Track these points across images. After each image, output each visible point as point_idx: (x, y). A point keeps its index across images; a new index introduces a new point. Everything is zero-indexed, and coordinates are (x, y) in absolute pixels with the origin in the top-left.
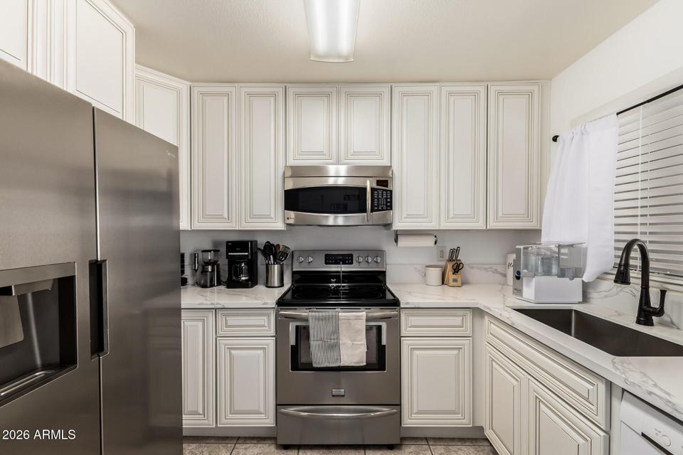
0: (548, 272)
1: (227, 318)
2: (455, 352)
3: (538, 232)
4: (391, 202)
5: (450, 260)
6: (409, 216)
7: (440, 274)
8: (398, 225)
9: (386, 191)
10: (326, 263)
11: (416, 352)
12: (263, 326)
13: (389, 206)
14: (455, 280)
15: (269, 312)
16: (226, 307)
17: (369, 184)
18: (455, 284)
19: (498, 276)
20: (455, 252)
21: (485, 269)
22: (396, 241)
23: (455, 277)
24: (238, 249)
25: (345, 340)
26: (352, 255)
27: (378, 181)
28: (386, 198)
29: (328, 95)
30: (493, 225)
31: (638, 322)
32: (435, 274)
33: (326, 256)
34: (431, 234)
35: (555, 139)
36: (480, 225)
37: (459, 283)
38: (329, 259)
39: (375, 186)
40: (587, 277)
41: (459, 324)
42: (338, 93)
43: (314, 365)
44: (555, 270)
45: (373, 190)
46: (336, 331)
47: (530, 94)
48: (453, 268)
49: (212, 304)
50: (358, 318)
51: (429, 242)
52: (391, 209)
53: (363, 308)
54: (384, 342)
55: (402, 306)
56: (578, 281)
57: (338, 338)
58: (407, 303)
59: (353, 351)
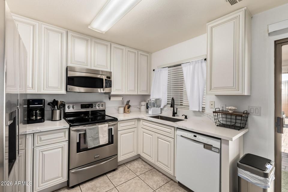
0: (154, 106)
1: (41, 137)
2: (133, 133)
3: (149, 96)
4: (111, 85)
5: (127, 104)
6: (116, 90)
7: (123, 109)
8: (112, 93)
9: (110, 80)
10: (81, 108)
11: (122, 135)
12: (62, 137)
13: (110, 86)
14: (128, 111)
15: (65, 130)
16: (42, 131)
17: (104, 78)
18: (128, 112)
19: (138, 109)
20: (128, 102)
21: (135, 107)
22: (110, 98)
23: (128, 110)
24: (36, 103)
25: (101, 135)
26: (92, 104)
27: (107, 77)
28: (110, 83)
29: (87, 40)
30: (139, 93)
31: (173, 116)
32: (122, 109)
33: (81, 105)
34: (121, 96)
35: (154, 70)
36: (136, 93)
37: (129, 112)
38: (83, 106)
39: (106, 79)
40: (162, 107)
41: (134, 124)
42: (91, 40)
43: (89, 148)
44: (156, 106)
45: (105, 80)
46: (98, 133)
47: (147, 56)
48: (128, 107)
49: (33, 131)
50: (105, 126)
51: (120, 99)
52: (111, 87)
53: (106, 123)
54: (113, 134)
55: (118, 120)
56: (160, 108)
57: (99, 135)
58: (120, 119)
59: (104, 139)
